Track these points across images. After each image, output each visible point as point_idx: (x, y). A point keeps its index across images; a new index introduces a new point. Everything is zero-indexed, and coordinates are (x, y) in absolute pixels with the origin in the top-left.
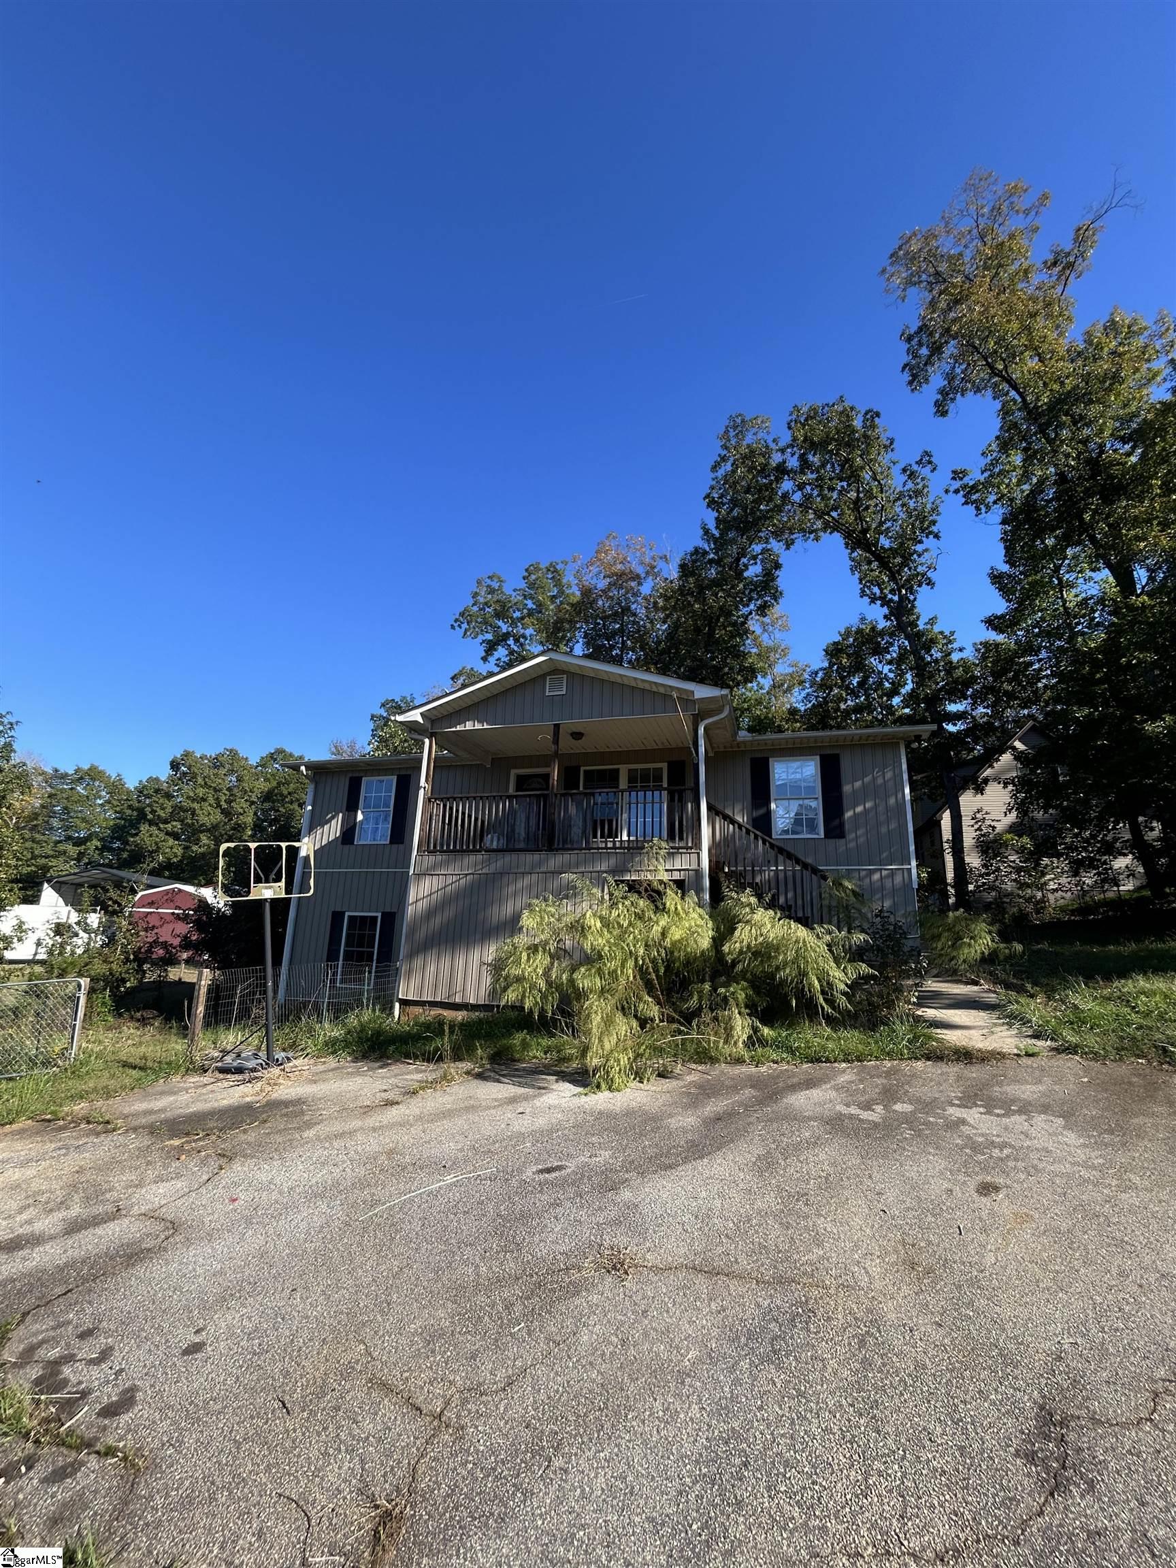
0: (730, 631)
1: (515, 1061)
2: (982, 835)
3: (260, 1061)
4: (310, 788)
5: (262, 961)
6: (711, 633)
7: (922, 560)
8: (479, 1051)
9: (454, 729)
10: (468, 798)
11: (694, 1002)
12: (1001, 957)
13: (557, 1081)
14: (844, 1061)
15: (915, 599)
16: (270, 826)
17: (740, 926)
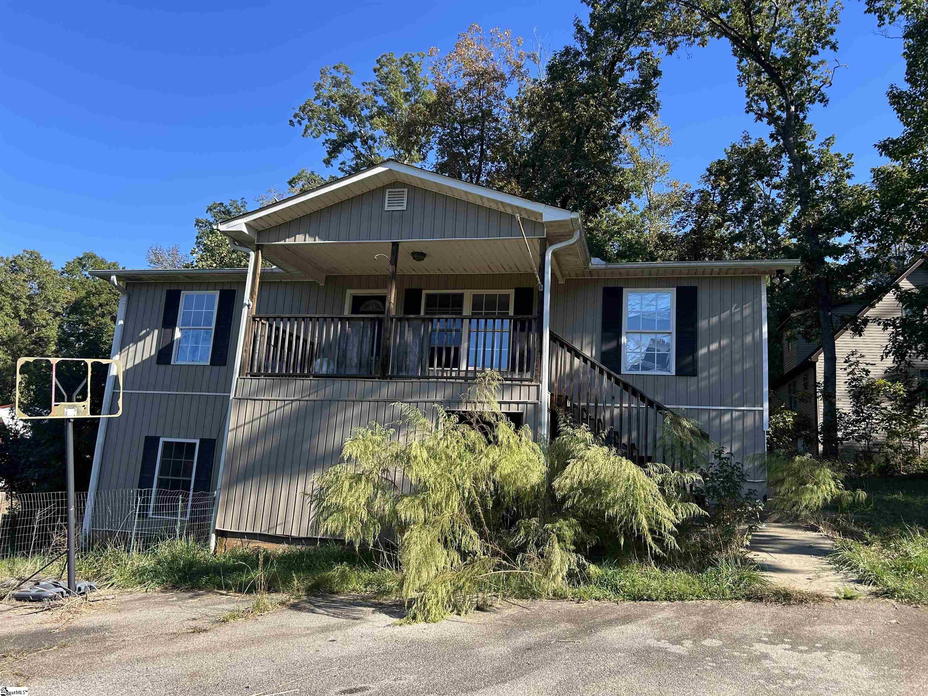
0: (600, 145)
1: (334, 593)
2: (854, 380)
3: (61, 589)
4: (123, 300)
5: (64, 487)
6: (580, 144)
7: (816, 73)
8: (296, 582)
9: (282, 242)
10: (296, 319)
11: (520, 538)
12: (845, 505)
13: (373, 612)
14: (666, 599)
15: (805, 117)
16: (78, 340)
17: (572, 461)
